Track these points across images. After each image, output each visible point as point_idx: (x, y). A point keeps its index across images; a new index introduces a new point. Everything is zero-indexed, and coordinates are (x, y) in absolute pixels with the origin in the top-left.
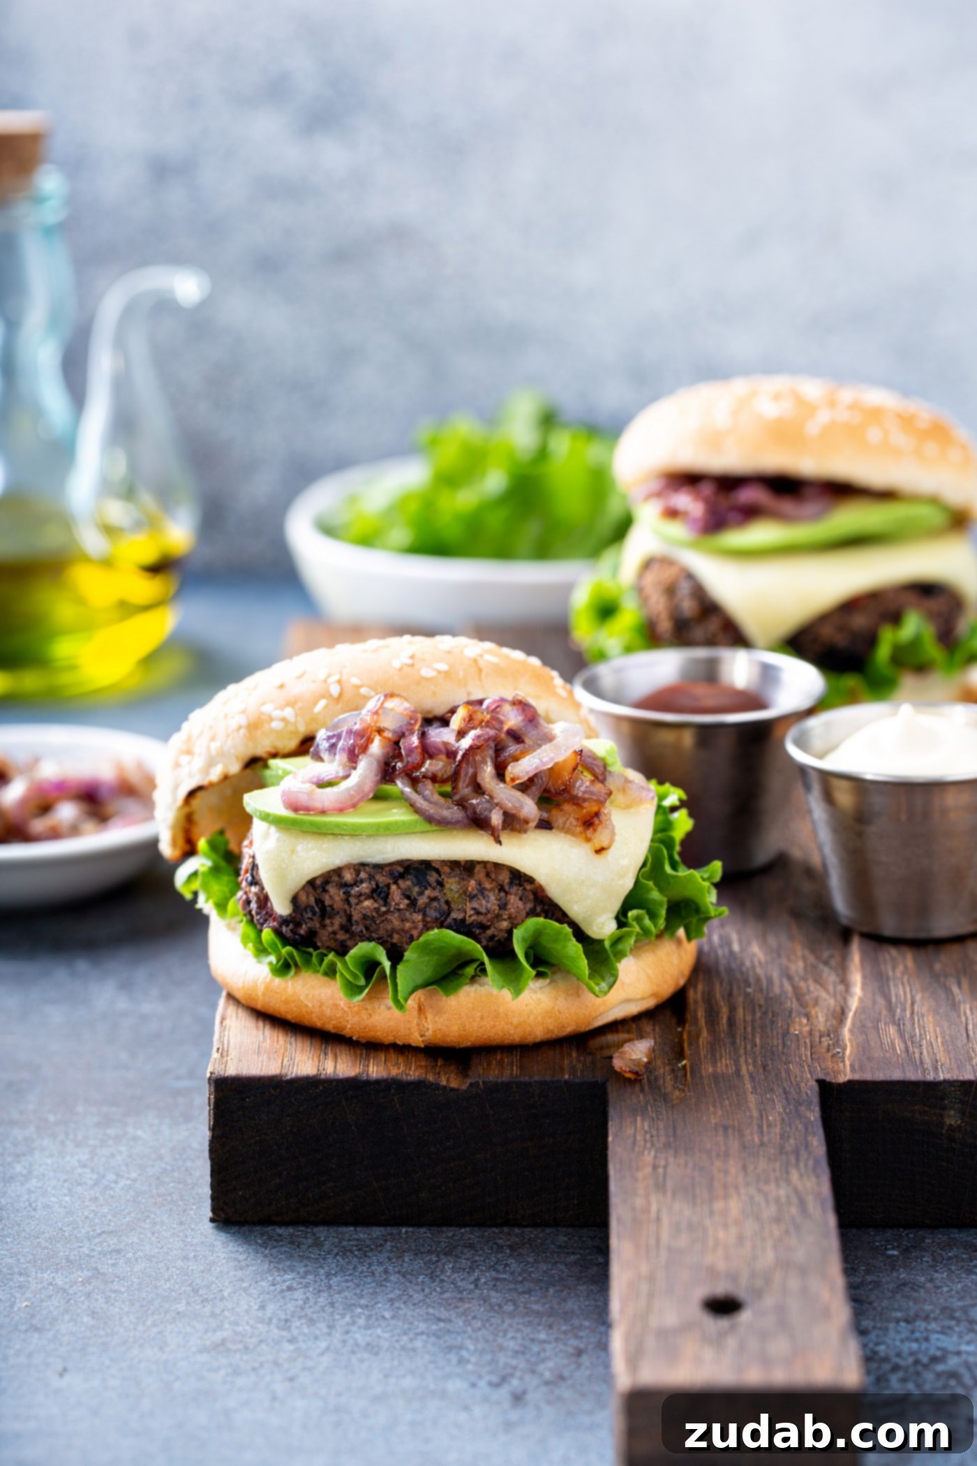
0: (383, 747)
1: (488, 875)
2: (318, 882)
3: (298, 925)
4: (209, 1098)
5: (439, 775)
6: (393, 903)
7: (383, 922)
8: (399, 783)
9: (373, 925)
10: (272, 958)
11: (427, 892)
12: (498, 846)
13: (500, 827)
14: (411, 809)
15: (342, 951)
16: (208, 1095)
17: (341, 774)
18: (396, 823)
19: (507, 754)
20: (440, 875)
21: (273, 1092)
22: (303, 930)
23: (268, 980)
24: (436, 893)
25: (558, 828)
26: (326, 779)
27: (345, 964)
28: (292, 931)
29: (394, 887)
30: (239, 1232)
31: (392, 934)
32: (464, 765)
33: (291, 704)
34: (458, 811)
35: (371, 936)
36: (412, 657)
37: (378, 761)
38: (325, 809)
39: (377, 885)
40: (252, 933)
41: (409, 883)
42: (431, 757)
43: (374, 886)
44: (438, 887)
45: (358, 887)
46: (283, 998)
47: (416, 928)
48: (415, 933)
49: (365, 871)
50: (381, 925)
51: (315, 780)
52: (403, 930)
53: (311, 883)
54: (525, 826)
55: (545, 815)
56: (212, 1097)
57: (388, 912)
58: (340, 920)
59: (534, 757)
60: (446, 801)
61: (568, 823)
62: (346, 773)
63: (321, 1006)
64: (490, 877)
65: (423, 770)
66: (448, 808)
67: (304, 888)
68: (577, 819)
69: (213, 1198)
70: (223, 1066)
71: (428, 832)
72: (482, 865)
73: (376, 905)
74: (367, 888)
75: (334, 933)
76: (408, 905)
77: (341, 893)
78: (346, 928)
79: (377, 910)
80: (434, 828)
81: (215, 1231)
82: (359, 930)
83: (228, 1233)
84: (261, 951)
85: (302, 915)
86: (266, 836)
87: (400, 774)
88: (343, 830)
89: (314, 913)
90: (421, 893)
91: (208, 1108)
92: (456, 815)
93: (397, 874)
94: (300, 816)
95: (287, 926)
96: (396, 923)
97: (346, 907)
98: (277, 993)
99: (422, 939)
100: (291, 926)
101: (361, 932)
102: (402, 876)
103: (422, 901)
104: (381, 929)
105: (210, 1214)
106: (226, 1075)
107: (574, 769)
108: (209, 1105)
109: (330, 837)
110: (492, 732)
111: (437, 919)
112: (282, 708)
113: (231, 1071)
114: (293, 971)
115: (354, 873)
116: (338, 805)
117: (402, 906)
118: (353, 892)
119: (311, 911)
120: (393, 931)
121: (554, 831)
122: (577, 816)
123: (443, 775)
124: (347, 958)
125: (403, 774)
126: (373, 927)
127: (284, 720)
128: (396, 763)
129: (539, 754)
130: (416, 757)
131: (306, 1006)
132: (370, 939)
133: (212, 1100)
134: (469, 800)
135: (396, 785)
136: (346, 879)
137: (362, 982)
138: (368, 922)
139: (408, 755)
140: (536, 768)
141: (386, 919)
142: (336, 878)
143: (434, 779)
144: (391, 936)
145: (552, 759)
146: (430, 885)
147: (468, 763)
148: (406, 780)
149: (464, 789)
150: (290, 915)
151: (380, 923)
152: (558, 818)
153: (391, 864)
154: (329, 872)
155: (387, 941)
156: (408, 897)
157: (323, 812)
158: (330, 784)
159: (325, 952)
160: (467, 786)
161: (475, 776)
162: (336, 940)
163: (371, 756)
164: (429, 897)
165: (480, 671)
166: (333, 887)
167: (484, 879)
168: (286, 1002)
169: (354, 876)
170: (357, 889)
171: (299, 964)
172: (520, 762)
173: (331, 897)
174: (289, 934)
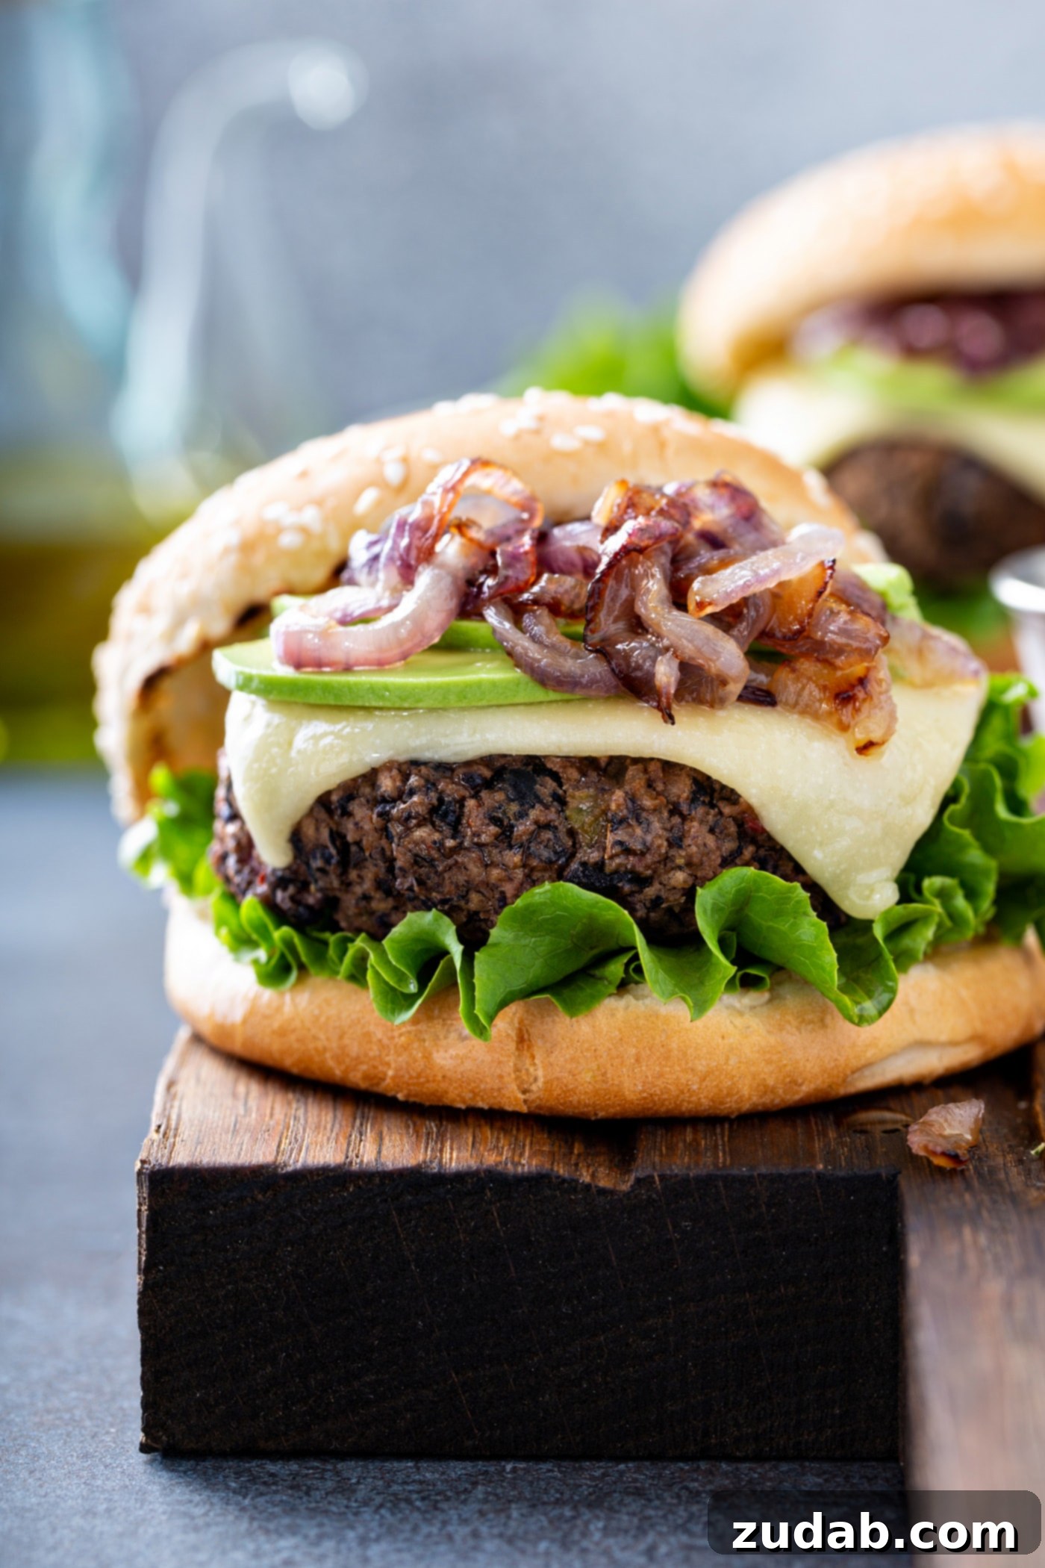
0: (467, 556)
1: (650, 785)
2: (335, 798)
3: (304, 887)
4: (139, 1211)
5: (566, 601)
6: (469, 833)
7: (449, 868)
8: (491, 614)
9: (432, 875)
10: (262, 954)
11: (535, 813)
12: (670, 726)
13: (672, 691)
14: (510, 662)
15: (379, 931)
16: (137, 1207)
17: (385, 603)
18: (479, 685)
19: (692, 565)
20: (560, 785)
21: (260, 1197)
22: (313, 897)
23: (251, 995)
24: (552, 815)
25: (786, 704)
26: (357, 613)
27: (382, 954)
28: (292, 898)
29: (471, 803)
30: (194, 1470)
31: (467, 892)
32: (611, 582)
33: (319, 503)
34: (597, 662)
35: (429, 899)
36: (541, 419)
37: (455, 579)
38: (352, 661)
39: (441, 800)
40: (227, 909)
41: (499, 796)
42: (552, 571)
43: (435, 802)
44: (555, 804)
45: (405, 803)
46: (276, 1025)
47: (510, 879)
48: (509, 889)
49: (419, 774)
50: (446, 875)
51: (338, 615)
52: (487, 884)
53: (323, 801)
54: (721, 692)
55: (762, 679)
56: (144, 1208)
57: (459, 848)
58: (373, 869)
59: (742, 568)
60: (573, 645)
61: (806, 693)
62: (394, 602)
63: (341, 1037)
64: (654, 789)
65: (536, 589)
66: (577, 656)
67: (311, 812)
68: (824, 688)
69: (147, 1405)
70: (166, 1152)
71: (541, 703)
72: (640, 766)
73: (436, 836)
74: (421, 804)
75: (366, 898)
76: (497, 837)
77: (375, 816)
78: (384, 886)
79: (439, 846)
80: (553, 696)
81: (149, 1469)
82: (406, 885)
83: (173, 1471)
84: (242, 941)
85: (308, 864)
86: (248, 719)
87: (491, 598)
88: (382, 697)
89: (327, 860)
90: (522, 815)
91: (138, 1231)
92: (592, 669)
93: (478, 781)
94: (307, 676)
95: (285, 889)
96: (475, 870)
97: (384, 842)
98: (266, 1017)
99: (519, 902)
100: (291, 890)
101: (411, 889)
102: (489, 785)
103: (523, 828)
104: (447, 882)
105: (140, 1437)
106: (171, 1164)
107: (820, 594)
108: (140, 1225)
109: (361, 713)
110: (666, 525)
111: (550, 862)
112: (299, 509)
113: (181, 1157)
114: (294, 975)
115: (399, 778)
116: (375, 656)
117: (484, 838)
118: (394, 811)
119: (323, 856)
120: (469, 887)
121: (779, 708)
122: (822, 682)
123: (572, 602)
124: (385, 942)
125: (498, 599)
126: (433, 880)
127: (304, 530)
128: (486, 579)
129: (753, 563)
130: (525, 572)
131: (315, 1038)
132: (427, 906)
133: (145, 1214)
134: (616, 644)
135: (481, 617)
136: (383, 789)
137: (413, 987)
138: (424, 871)
139: (508, 565)
140: (746, 586)
141: (457, 862)
142: (367, 790)
143: (555, 608)
144: (465, 897)
145: (776, 572)
146: (541, 802)
147: (619, 579)
148: (503, 608)
149: (608, 624)
150: (288, 868)
151: (445, 871)
152: (787, 683)
153: (468, 764)
154: (354, 780)
155: (458, 908)
156: (495, 821)
157: (348, 669)
158: (365, 619)
159: (349, 935)
160: (616, 621)
161: (630, 603)
162: (372, 913)
163: (442, 566)
164: (536, 822)
165: (662, 445)
166: (361, 805)
167: (643, 791)
168: (282, 1032)
169: (398, 784)
170: (402, 806)
171: (304, 959)
172: (714, 576)
173: (356, 824)
174: (287, 905)
